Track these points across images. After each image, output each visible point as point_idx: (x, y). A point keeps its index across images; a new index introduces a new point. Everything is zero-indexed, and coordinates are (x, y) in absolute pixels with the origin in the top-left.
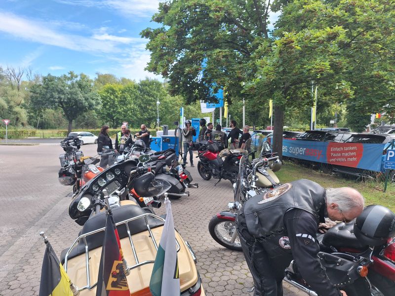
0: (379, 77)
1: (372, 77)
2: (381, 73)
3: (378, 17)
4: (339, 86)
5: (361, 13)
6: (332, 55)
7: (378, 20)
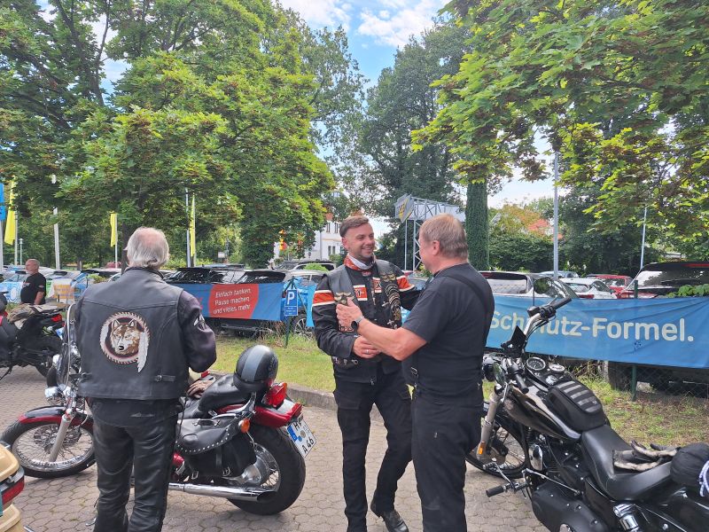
0: (273, 192)
1: (264, 191)
2: (275, 187)
3: (265, 111)
4: (222, 200)
5: (244, 100)
6: (209, 153)
7: (266, 116)
